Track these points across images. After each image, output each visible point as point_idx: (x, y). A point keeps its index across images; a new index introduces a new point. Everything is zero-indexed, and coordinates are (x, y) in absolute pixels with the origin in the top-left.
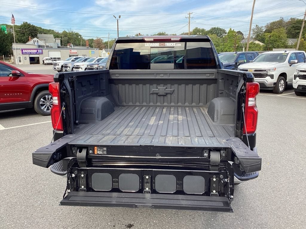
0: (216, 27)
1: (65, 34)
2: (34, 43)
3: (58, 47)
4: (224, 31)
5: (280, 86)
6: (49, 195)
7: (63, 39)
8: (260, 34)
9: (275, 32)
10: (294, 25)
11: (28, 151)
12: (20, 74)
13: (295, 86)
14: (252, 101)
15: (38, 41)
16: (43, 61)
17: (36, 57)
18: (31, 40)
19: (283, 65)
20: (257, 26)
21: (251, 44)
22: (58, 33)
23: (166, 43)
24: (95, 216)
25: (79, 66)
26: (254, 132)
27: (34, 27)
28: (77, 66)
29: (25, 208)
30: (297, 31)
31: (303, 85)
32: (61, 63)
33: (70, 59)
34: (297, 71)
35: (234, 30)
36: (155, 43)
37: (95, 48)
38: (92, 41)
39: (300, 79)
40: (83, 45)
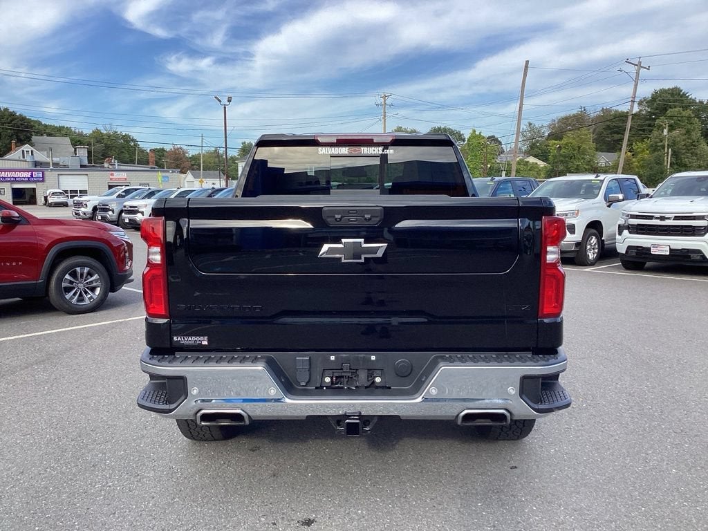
0: (443, 127)
1: (98, 137)
2: (24, 157)
3: (82, 166)
4: (460, 137)
5: (590, 249)
6: (119, 471)
7: (93, 148)
8: (538, 141)
9: (569, 138)
10: (608, 123)
11: (49, 386)
12: (18, 217)
13: (622, 249)
14: (553, 253)
15: (32, 152)
16: (46, 198)
17: (28, 189)
18: (16, 151)
19: (593, 206)
20: (530, 124)
21: (519, 163)
22: (81, 135)
23: (362, 148)
24: (230, 507)
25: (136, 207)
26: (558, 314)
27: (23, 119)
28: (131, 207)
29: (68, 497)
30: (617, 137)
31: (638, 247)
32: (92, 200)
33: (115, 193)
34: (624, 217)
35: (480, 133)
36: (340, 148)
37: (168, 168)
38: (160, 153)
39: (630, 233)
40: (140, 163)
